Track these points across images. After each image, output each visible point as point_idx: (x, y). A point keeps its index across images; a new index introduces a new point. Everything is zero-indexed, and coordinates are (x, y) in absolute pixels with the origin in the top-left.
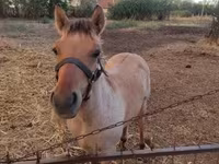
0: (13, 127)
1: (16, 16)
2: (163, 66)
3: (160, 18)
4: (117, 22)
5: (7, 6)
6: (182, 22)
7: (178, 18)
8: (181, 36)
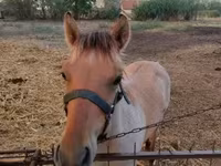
0: (42, 125)
1: (43, 18)
2: (191, 68)
3: (187, 19)
4: (141, 23)
5: (35, 8)
6: (210, 22)
7: (206, 18)
8: (209, 37)
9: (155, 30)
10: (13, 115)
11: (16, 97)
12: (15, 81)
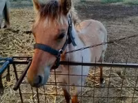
9: (117, 3)
10: (26, 51)
11: (28, 41)
12: (27, 33)
